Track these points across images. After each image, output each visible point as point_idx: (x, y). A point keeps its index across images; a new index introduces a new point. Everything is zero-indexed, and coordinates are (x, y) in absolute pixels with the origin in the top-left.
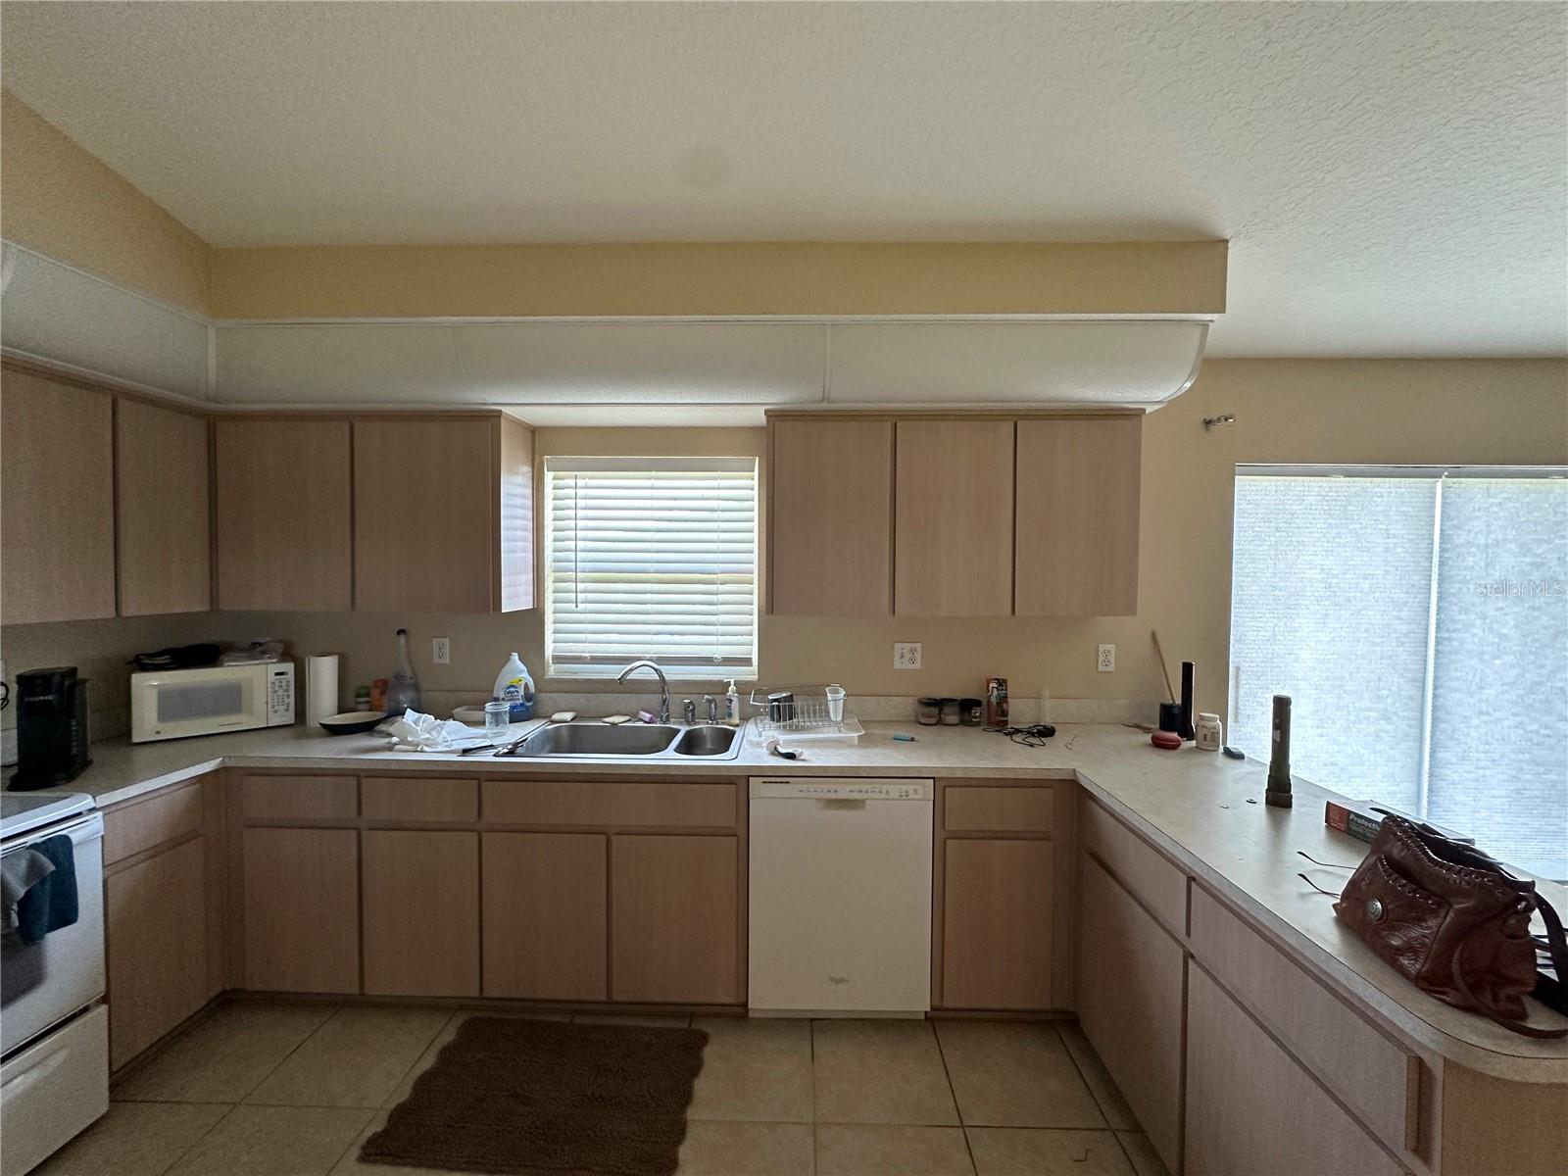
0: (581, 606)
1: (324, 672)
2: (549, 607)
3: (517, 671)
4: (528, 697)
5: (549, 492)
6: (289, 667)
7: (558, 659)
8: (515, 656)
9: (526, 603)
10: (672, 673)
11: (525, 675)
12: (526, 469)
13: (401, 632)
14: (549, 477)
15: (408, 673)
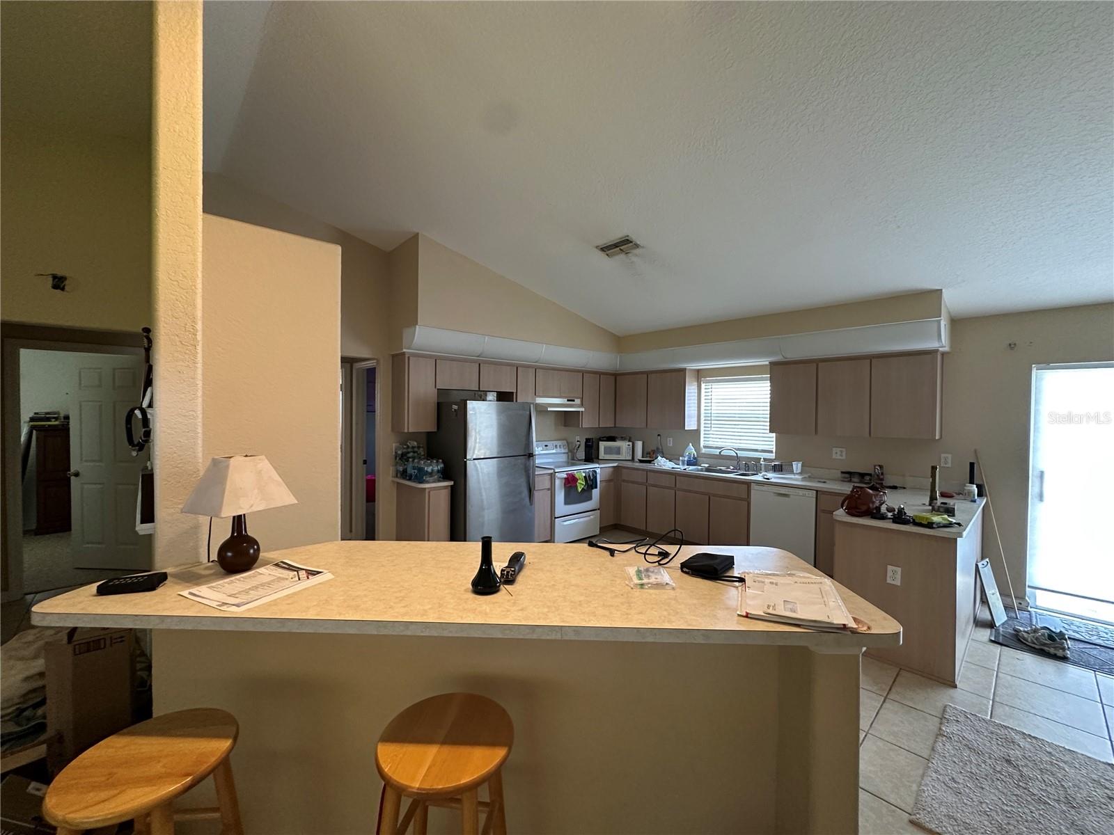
0: (713, 429)
1: (639, 445)
2: (702, 429)
3: (691, 450)
4: (694, 458)
5: (703, 391)
6: (631, 443)
7: (705, 447)
8: (691, 444)
9: (695, 428)
10: (741, 454)
11: (694, 451)
12: (696, 383)
13: (659, 435)
14: (703, 385)
15: (660, 448)
